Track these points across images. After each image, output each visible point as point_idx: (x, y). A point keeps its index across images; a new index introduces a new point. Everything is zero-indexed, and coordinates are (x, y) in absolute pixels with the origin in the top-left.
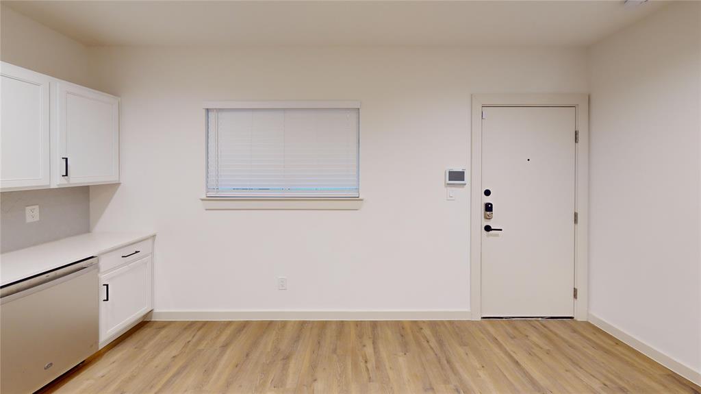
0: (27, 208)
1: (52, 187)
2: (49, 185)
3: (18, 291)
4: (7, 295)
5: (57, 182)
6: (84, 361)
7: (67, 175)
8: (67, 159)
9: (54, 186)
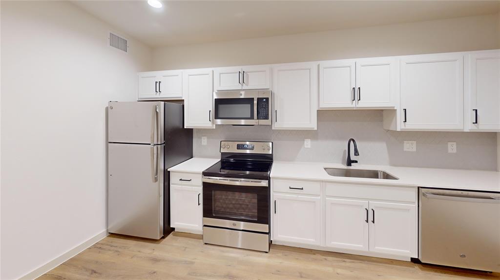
0: (449, 143)
1: (465, 131)
2: (463, 129)
3: (443, 195)
4: (438, 194)
5: (469, 127)
6: (491, 272)
7: (476, 122)
8: (476, 110)
9: (467, 130)
